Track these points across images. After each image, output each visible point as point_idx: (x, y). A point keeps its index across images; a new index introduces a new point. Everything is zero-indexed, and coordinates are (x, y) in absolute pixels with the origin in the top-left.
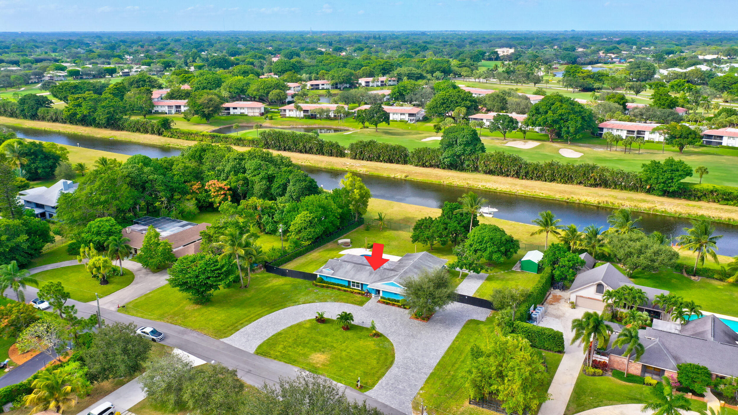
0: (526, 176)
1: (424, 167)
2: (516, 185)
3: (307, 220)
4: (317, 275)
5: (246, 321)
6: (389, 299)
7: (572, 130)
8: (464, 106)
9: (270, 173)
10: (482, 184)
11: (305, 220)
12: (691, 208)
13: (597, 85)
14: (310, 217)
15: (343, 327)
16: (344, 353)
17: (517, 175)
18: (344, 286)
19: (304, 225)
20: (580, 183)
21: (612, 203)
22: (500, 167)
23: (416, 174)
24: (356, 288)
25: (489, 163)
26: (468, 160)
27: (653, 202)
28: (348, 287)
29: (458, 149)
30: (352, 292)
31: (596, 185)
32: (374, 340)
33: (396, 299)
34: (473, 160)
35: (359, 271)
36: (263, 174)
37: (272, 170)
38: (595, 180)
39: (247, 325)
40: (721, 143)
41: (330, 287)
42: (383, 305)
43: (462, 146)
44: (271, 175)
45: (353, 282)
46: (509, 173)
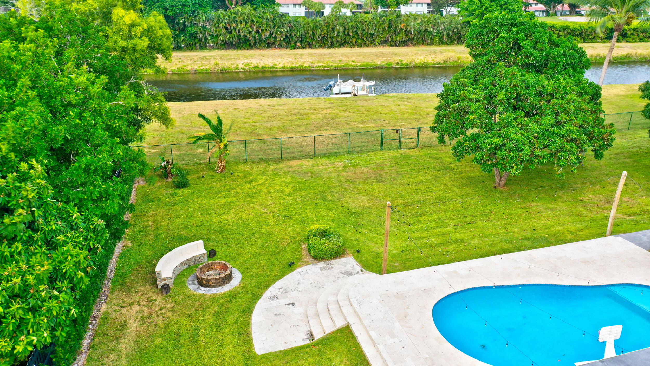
46: (272, 40)
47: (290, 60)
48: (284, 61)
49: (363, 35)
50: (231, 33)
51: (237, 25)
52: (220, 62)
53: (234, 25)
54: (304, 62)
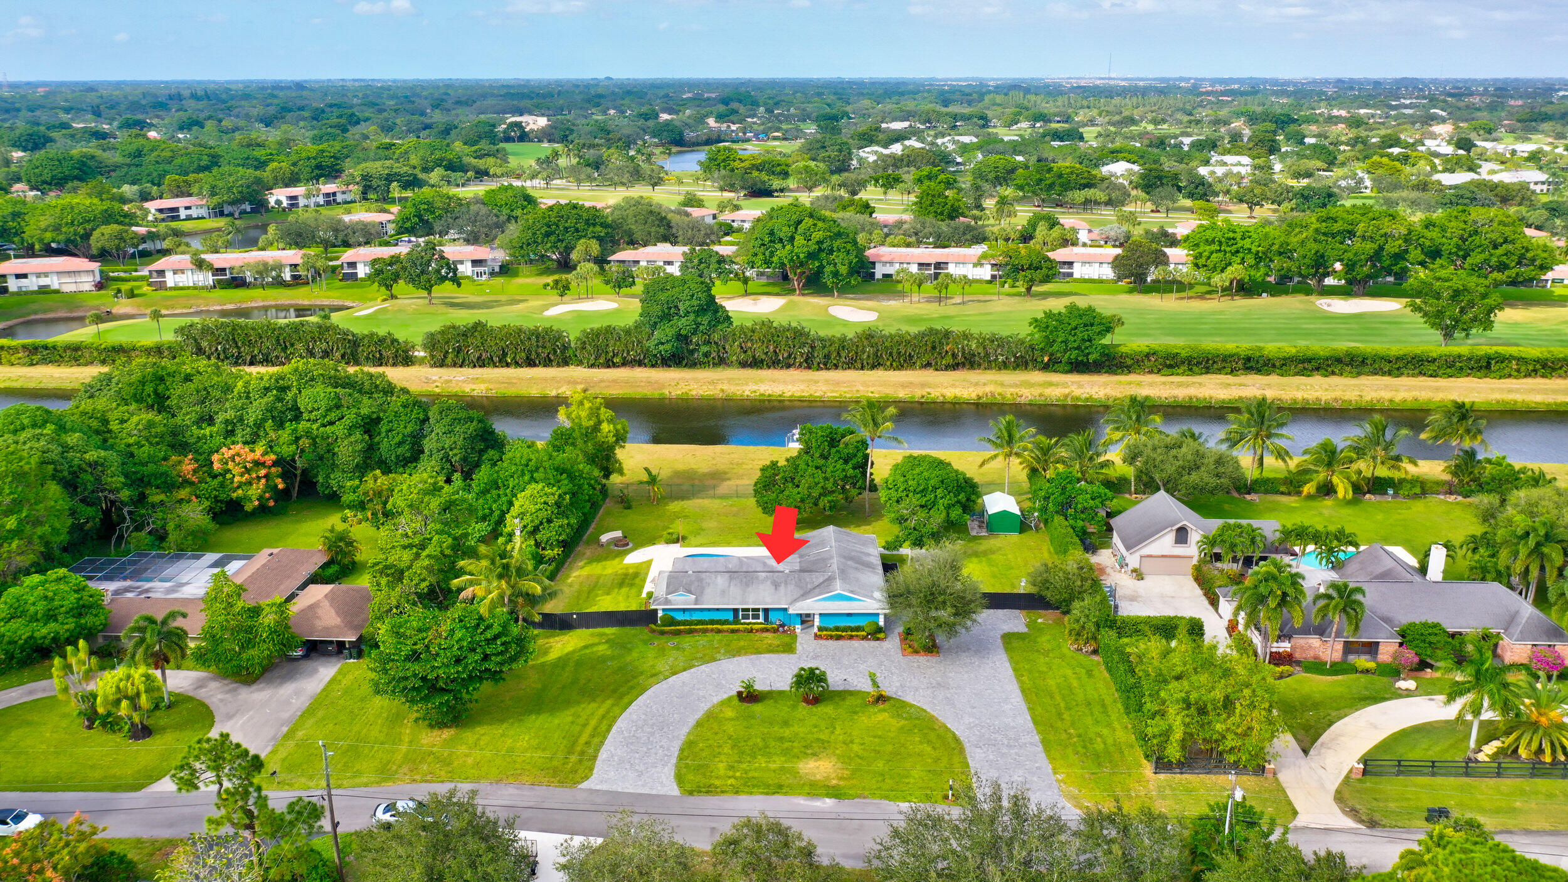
0: (825, 365)
1: (609, 367)
2: (816, 382)
3: (551, 500)
4: (656, 611)
5: (593, 736)
6: (837, 629)
7: (843, 270)
8: (593, 237)
9: (365, 411)
10: (749, 388)
11: (545, 503)
12: (1127, 387)
13: (776, 183)
14: (553, 494)
15: (807, 701)
16: (855, 747)
17: (808, 363)
18: (726, 622)
19: (543, 515)
20: (928, 365)
21: (1000, 394)
22: (775, 352)
23: (603, 385)
24: (751, 620)
25: (749, 344)
26: (707, 343)
27: (1065, 385)
28: (736, 621)
29: (683, 323)
30: (751, 631)
31: (955, 367)
32: (885, 710)
33: (852, 625)
34: (716, 343)
35: (747, 585)
36: (350, 417)
37: (367, 407)
38: (954, 356)
39: (602, 743)
40: (1071, 275)
41: (696, 631)
42: (831, 642)
43: (692, 317)
44: (369, 417)
45: (743, 610)
46: (791, 361)
47: (802, 387)
48: (795, 389)
49: (899, 357)
50: (745, 352)
51: (753, 344)
52: (725, 388)
54: (816, 391)
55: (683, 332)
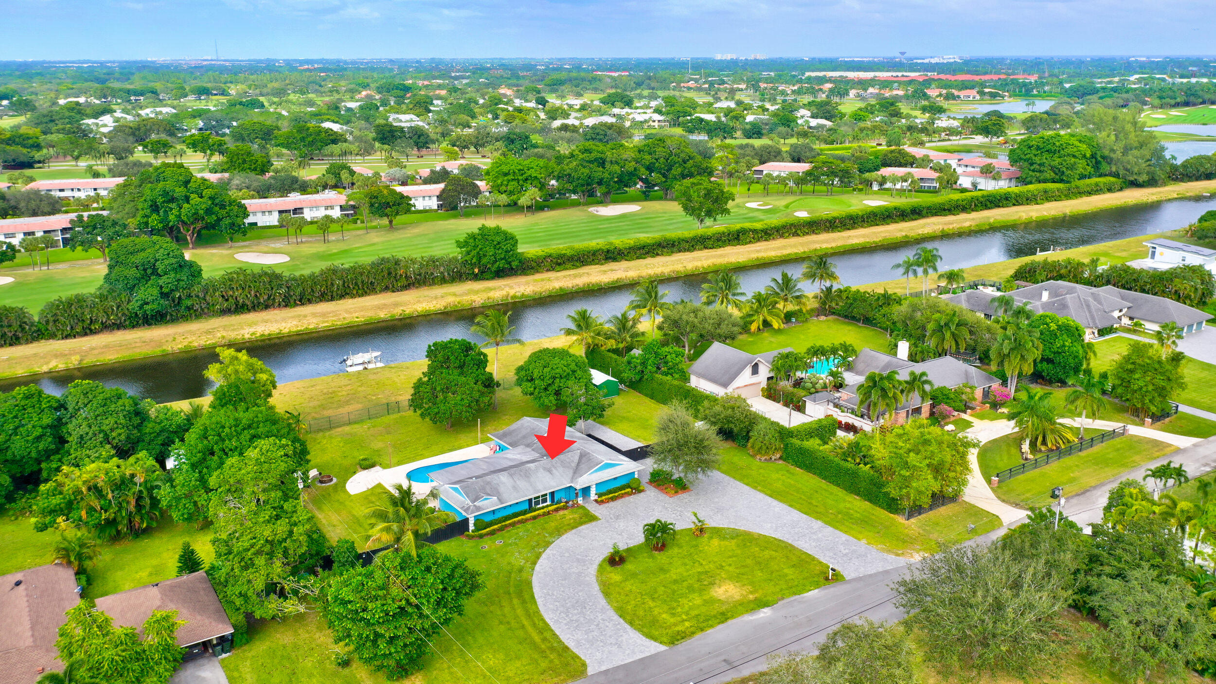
0: (300, 300)
2: (305, 316)
4: (467, 520)
5: (541, 634)
6: (610, 492)
10: (247, 331)
13: (37, 155)
15: (657, 549)
16: (729, 569)
17: (287, 302)
18: (524, 513)
20: (386, 289)
21: (459, 303)
22: (256, 296)
23: (95, 352)
24: (541, 505)
26: (190, 296)
28: (531, 510)
30: (551, 513)
31: (406, 287)
32: (712, 538)
33: (619, 486)
34: (197, 296)
35: (528, 477)
38: (408, 278)
39: (555, 635)
40: (414, 206)
42: (611, 503)
43: (172, 274)
46: (271, 302)
47: (295, 323)
48: (289, 325)
49: (363, 286)
50: (227, 300)
51: (234, 292)
52: (225, 334)
53: (231, 293)
54: (309, 324)
55: (165, 290)
